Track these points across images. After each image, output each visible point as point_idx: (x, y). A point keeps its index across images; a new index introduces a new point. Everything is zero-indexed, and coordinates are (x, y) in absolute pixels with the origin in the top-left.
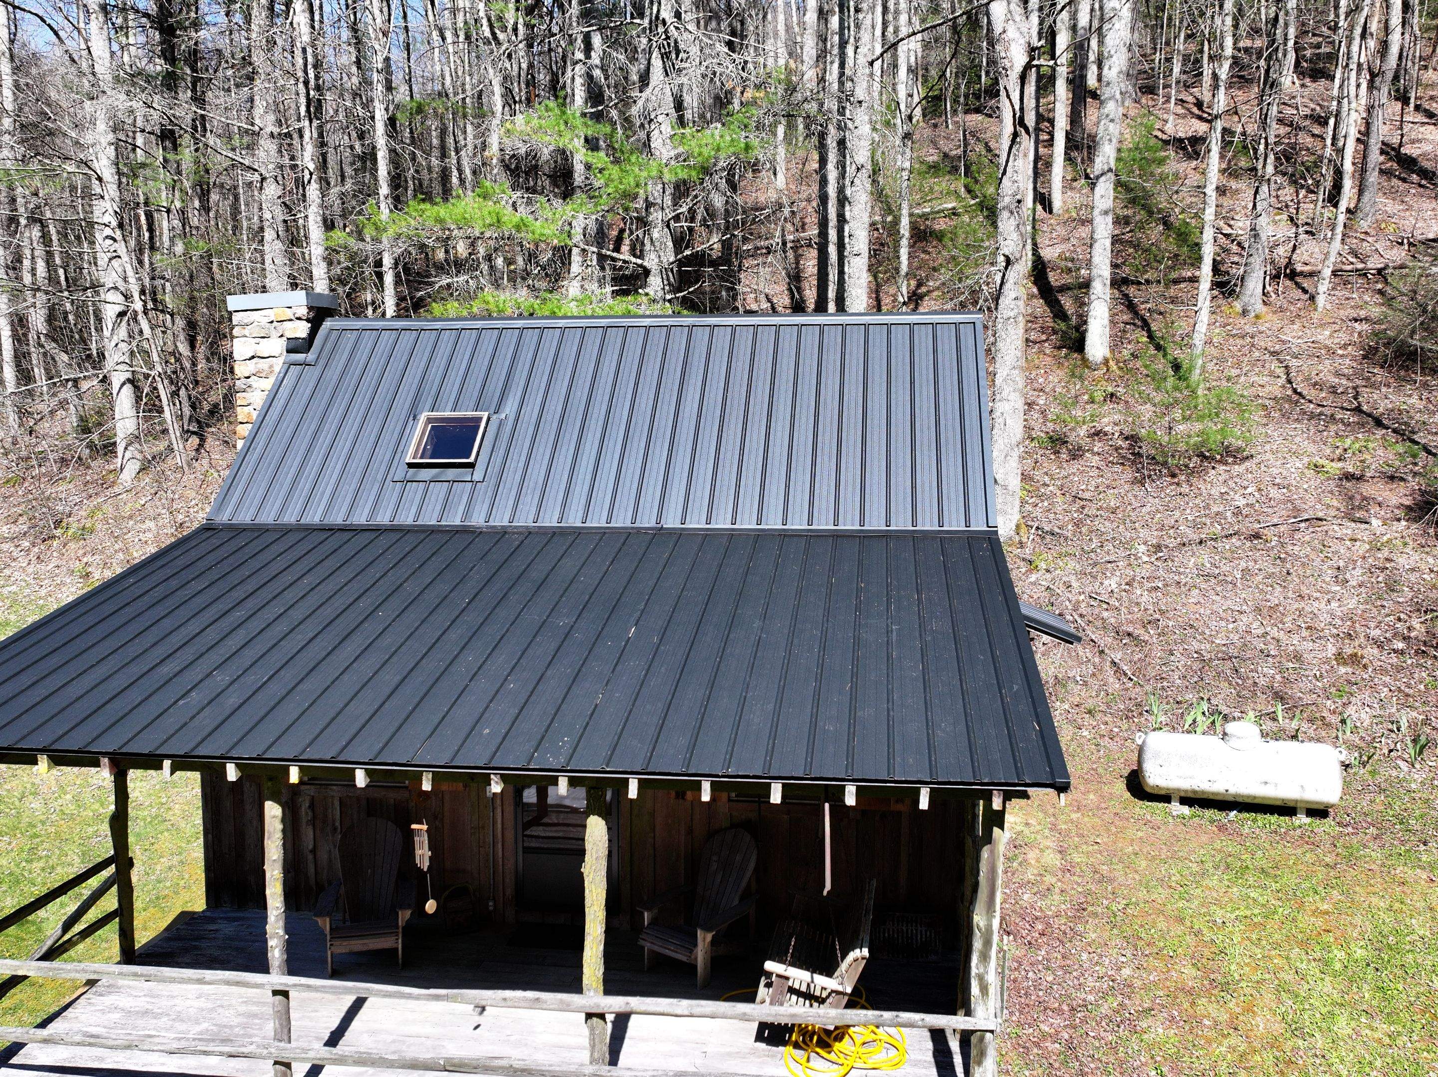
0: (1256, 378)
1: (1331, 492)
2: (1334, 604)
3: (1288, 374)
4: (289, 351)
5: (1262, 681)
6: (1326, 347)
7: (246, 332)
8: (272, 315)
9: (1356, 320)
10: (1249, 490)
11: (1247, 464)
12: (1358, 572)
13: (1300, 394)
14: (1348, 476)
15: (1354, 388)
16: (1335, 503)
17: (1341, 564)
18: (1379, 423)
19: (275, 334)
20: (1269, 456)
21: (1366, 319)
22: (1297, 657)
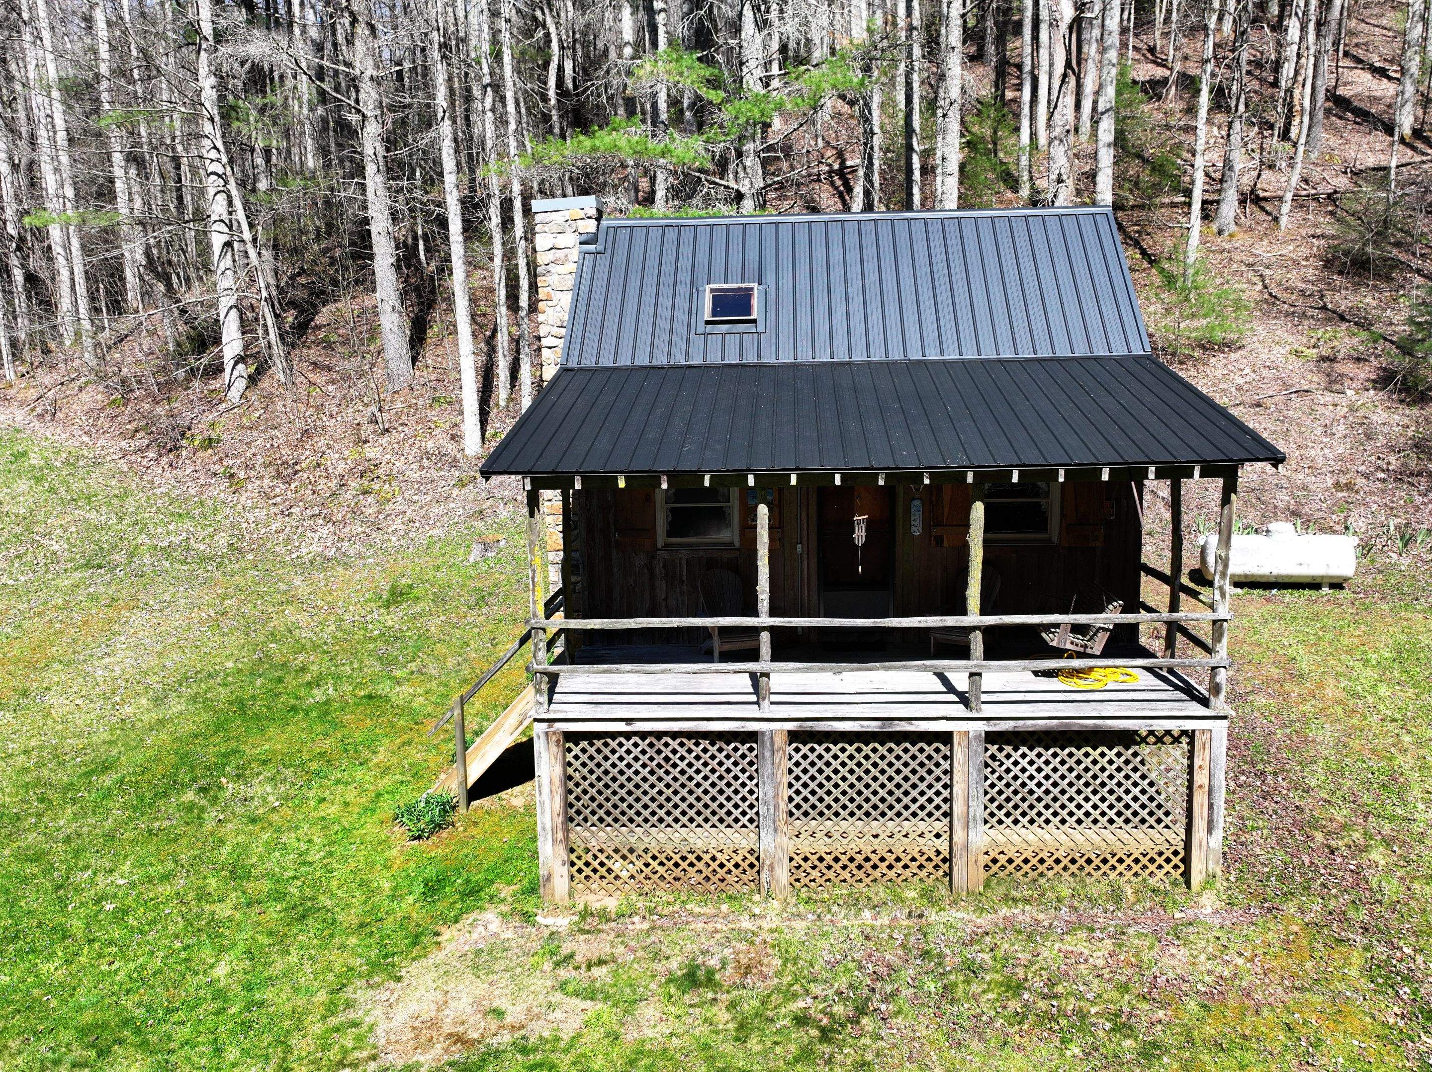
0: (1236, 286)
1: (1312, 371)
2: (1327, 451)
3: (1263, 281)
4: (581, 243)
5: (1281, 505)
6: (1291, 259)
7: (546, 229)
8: (567, 215)
9: (1314, 237)
10: (1245, 372)
11: (1240, 352)
12: (1342, 427)
13: (1275, 297)
14: (1324, 359)
15: (1320, 291)
16: (1316, 379)
17: (1327, 422)
18: (1342, 318)
19: (569, 230)
20: (1257, 345)
21: (1323, 236)
22: (1305, 488)
